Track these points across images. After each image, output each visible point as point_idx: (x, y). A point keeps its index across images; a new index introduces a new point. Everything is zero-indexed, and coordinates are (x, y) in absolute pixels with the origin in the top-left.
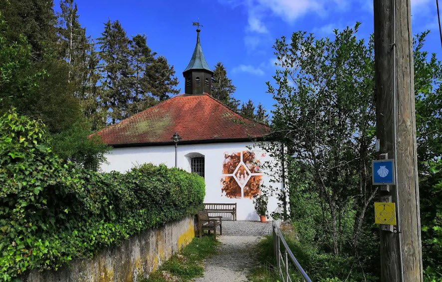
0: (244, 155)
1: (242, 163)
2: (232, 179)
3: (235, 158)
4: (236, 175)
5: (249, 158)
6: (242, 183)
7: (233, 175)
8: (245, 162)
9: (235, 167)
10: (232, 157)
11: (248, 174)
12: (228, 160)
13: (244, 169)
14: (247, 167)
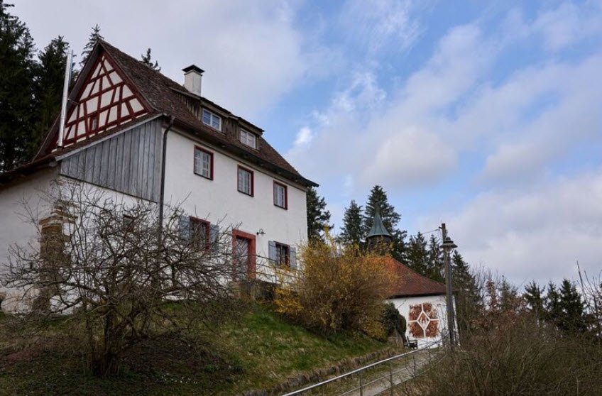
0: (424, 306)
1: (423, 311)
2: (416, 324)
3: (418, 309)
4: (419, 321)
5: (428, 307)
6: (424, 326)
7: (417, 321)
8: (425, 311)
9: (418, 315)
10: (415, 308)
11: (428, 320)
12: (412, 310)
13: (425, 316)
14: (427, 315)
